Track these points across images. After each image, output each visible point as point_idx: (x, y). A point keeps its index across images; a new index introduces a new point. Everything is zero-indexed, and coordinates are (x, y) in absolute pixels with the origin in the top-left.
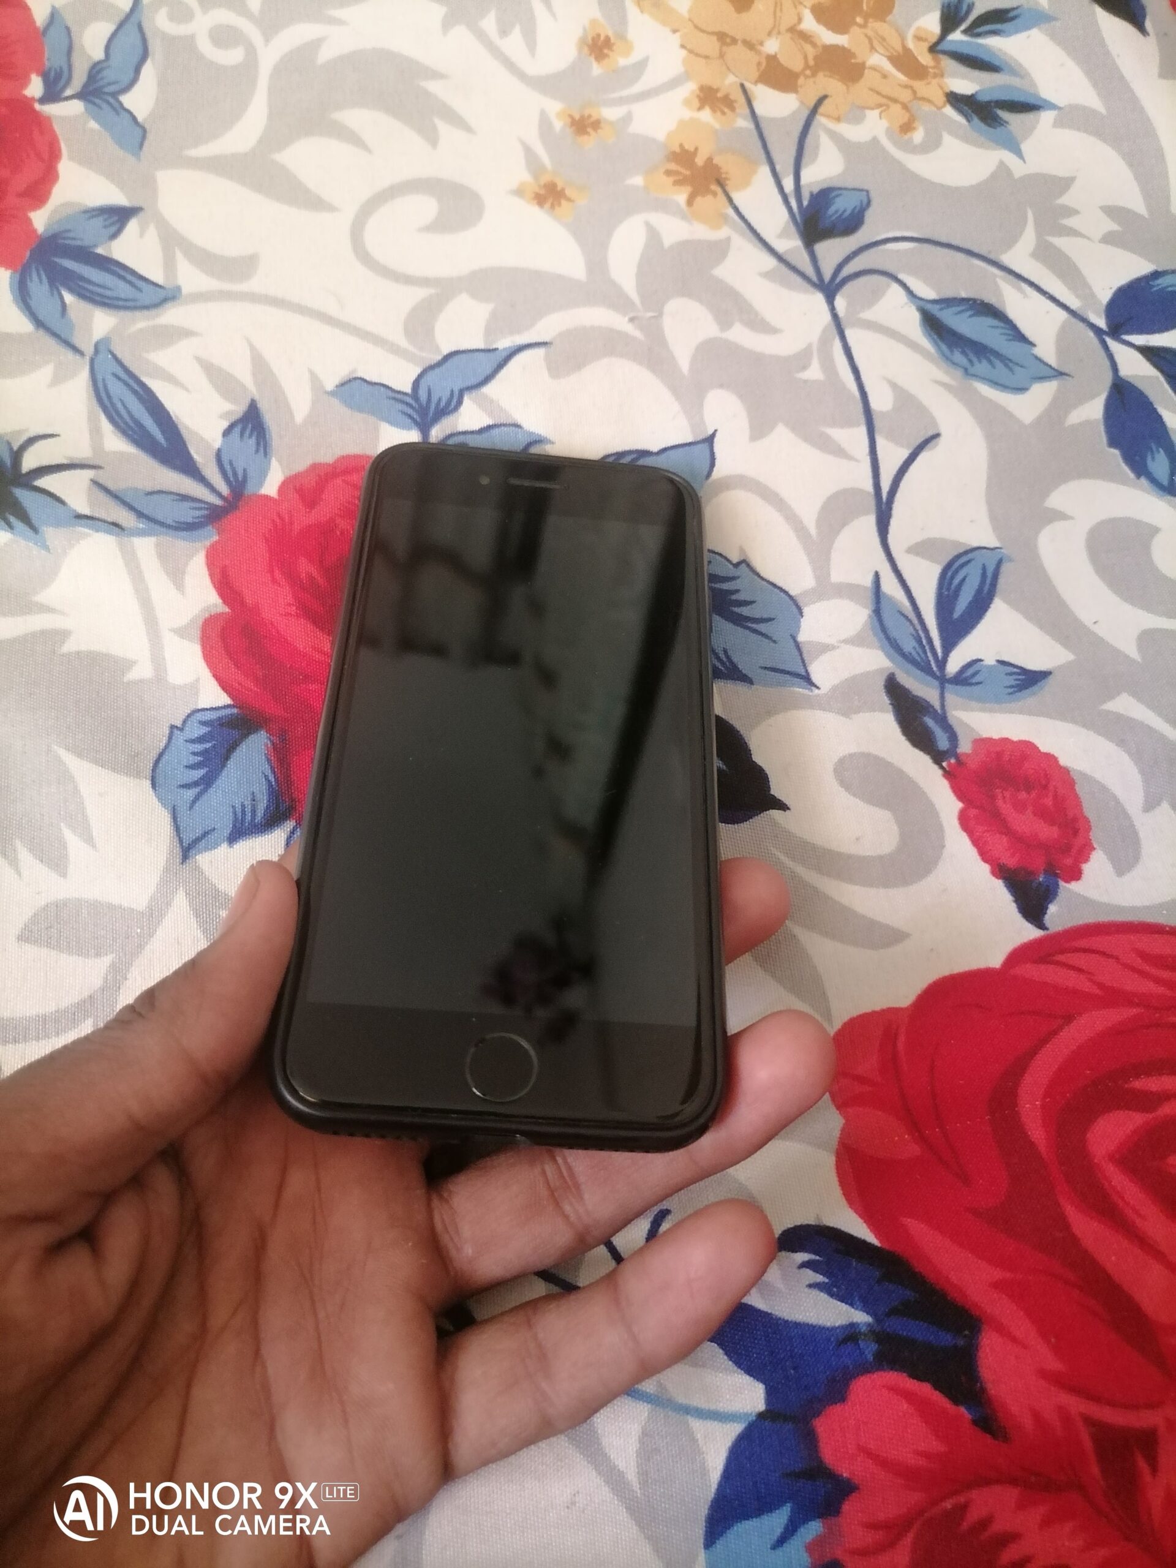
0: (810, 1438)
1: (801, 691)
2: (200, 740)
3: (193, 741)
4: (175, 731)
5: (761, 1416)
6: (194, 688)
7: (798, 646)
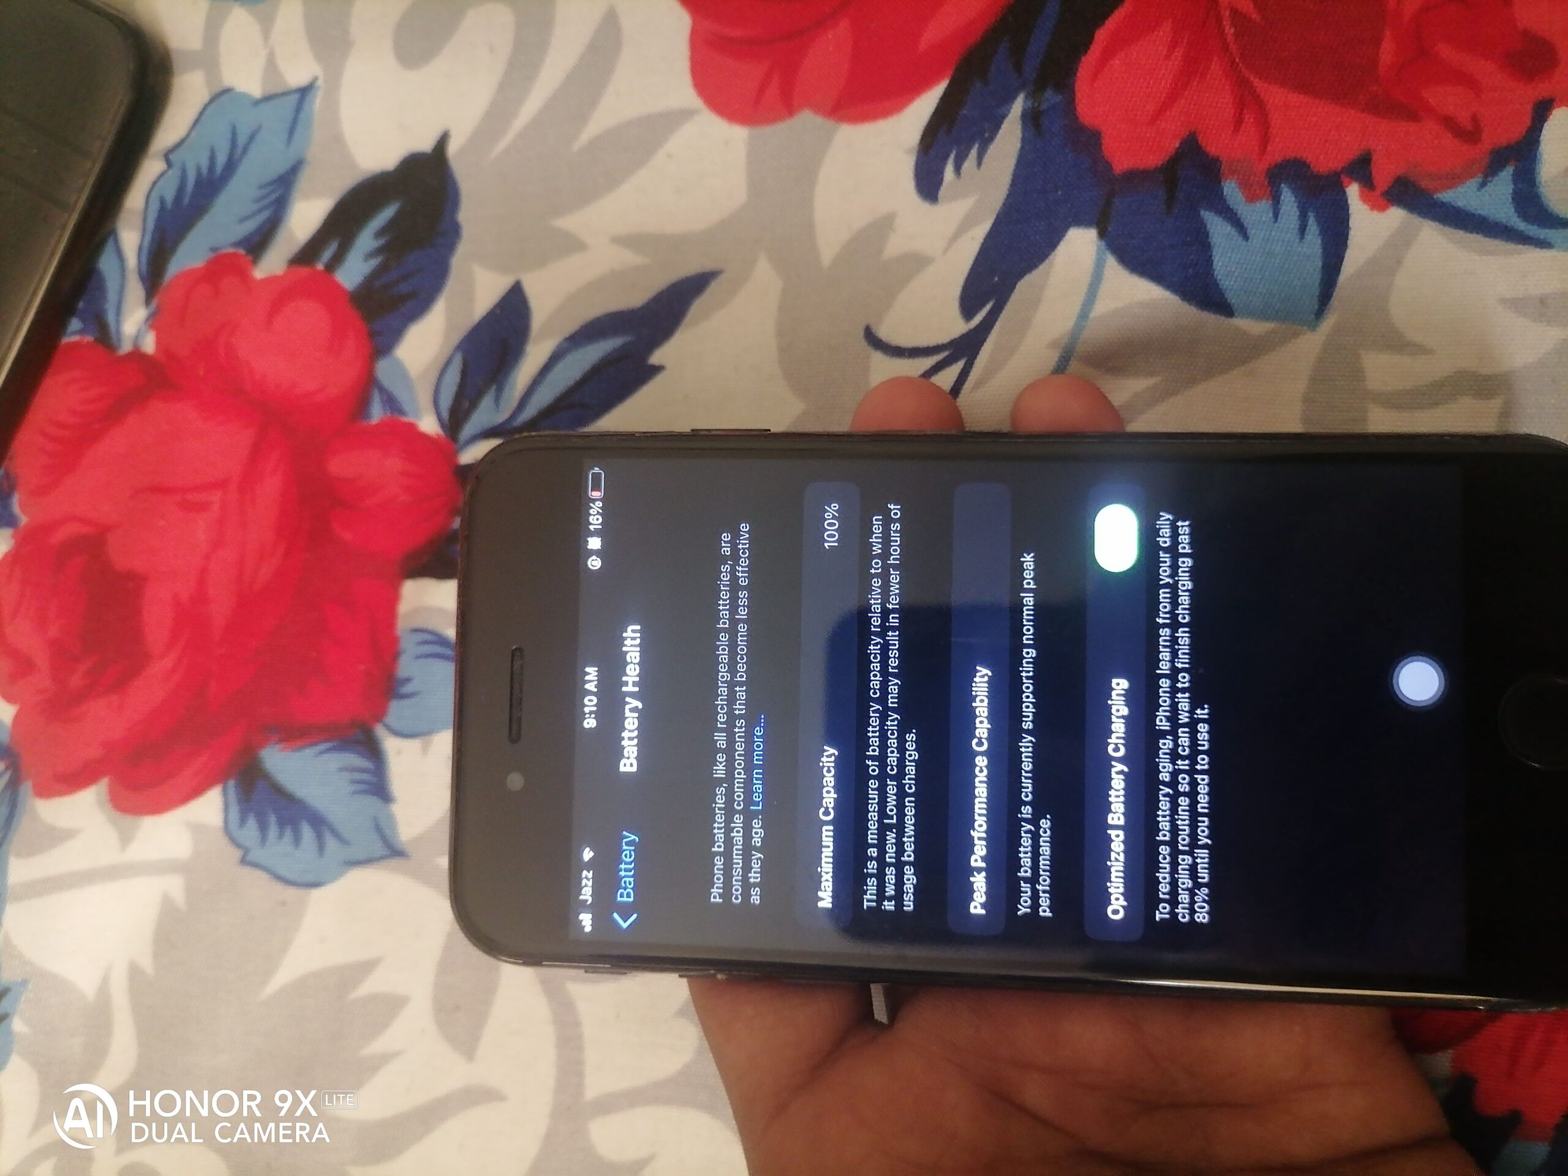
0: (1133, 177)
1: (317, 102)
2: (263, 827)
3: (264, 838)
4: (249, 858)
5: (1102, 235)
6: (197, 830)
7: (267, 99)
